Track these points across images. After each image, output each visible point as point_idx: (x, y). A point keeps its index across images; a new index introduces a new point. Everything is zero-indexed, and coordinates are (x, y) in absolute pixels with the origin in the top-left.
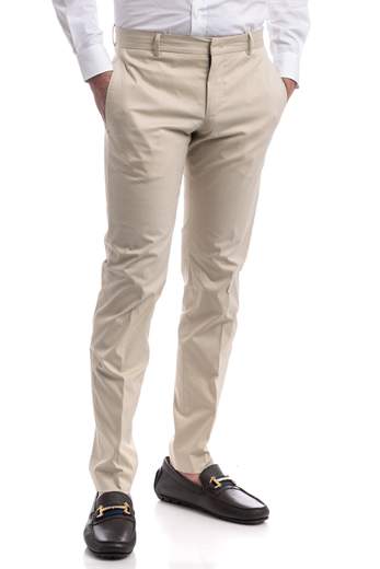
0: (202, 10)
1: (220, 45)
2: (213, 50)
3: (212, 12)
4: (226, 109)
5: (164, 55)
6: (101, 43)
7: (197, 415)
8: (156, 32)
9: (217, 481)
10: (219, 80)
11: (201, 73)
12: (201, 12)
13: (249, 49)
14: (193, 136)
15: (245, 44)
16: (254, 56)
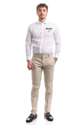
1: (44, 55)
3: (42, 50)
5: (37, 56)
6: (30, 56)
8: (35, 53)
10: (44, 60)
11: (41, 59)
13: (49, 56)
14: (43, 67)
15: (48, 55)
16: (50, 57)
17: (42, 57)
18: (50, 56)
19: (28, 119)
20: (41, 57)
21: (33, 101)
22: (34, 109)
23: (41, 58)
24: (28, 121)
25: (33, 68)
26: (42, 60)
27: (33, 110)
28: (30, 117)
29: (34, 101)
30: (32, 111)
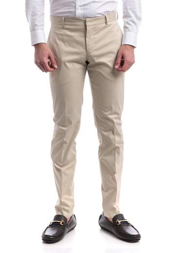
0: (81, 6)
1: (91, 21)
2: (87, 24)
4: (96, 50)
7: (110, 192)
8: (62, 17)
9: (119, 222)
10: (92, 37)
11: (82, 34)
12: (80, 8)
13: (106, 23)
14: (87, 63)
15: (104, 20)
16: (110, 25)
17: (86, 26)
18: (108, 23)
19: (50, 233)
20: (83, 27)
21: (61, 175)
22: (63, 200)
23: (82, 31)
24: (47, 240)
25: (56, 66)
26: (86, 37)
27: (61, 203)
28: (53, 225)
29: (63, 175)
30: (58, 208)
